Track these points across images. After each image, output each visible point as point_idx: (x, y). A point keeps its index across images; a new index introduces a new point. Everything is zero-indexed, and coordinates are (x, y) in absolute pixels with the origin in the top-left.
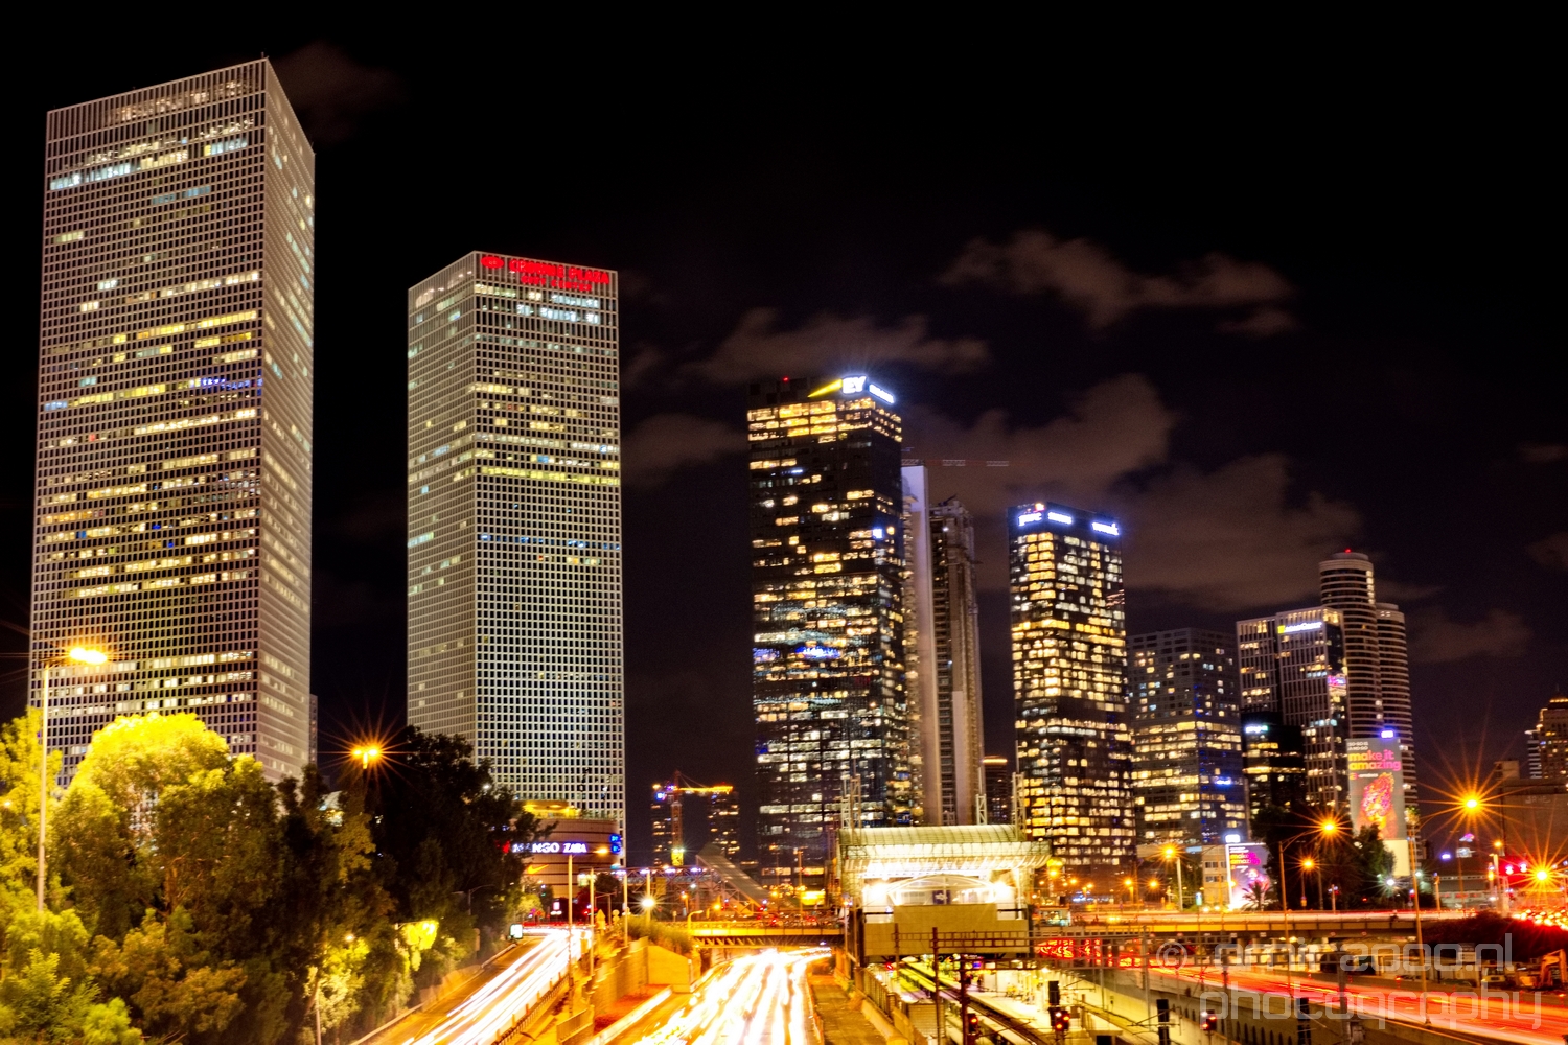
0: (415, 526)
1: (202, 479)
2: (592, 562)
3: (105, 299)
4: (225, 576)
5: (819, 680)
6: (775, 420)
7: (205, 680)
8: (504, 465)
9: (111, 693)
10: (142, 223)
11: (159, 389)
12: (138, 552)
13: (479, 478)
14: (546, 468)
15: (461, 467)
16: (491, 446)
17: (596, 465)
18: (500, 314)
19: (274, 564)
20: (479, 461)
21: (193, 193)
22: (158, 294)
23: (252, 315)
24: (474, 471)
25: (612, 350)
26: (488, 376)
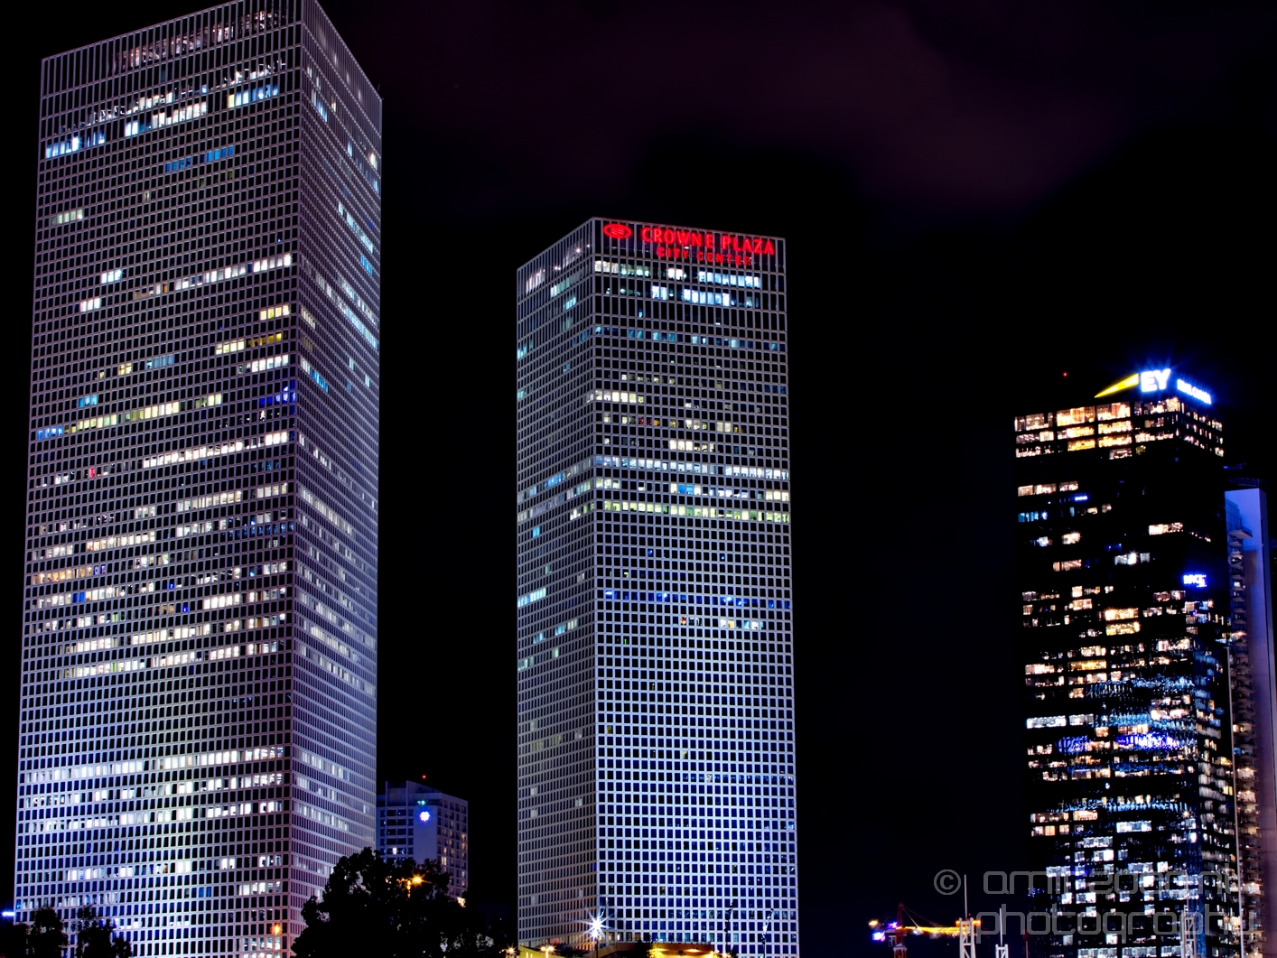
0: (525, 580)
1: (223, 523)
2: (754, 625)
3: (107, 296)
4: (251, 649)
5: (1113, 779)
6: (1048, 429)
7: (226, 784)
8: (633, 498)
9: (114, 801)
10: (153, 196)
11: (172, 409)
12: (146, 619)
13: (600, 516)
14: (690, 501)
15: (577, 502)
16: (616, 473)
17: (759, 496)
18: (628, 298)
19: (316, 632)
20: (600, 493)
21: (214, 155)
22: (172, 287)
23: (285, 311)
24: (593, 506)
25: (779, 342)
26: (612, 381)
